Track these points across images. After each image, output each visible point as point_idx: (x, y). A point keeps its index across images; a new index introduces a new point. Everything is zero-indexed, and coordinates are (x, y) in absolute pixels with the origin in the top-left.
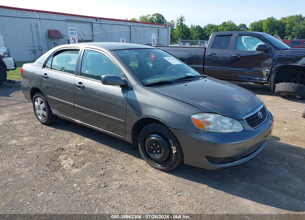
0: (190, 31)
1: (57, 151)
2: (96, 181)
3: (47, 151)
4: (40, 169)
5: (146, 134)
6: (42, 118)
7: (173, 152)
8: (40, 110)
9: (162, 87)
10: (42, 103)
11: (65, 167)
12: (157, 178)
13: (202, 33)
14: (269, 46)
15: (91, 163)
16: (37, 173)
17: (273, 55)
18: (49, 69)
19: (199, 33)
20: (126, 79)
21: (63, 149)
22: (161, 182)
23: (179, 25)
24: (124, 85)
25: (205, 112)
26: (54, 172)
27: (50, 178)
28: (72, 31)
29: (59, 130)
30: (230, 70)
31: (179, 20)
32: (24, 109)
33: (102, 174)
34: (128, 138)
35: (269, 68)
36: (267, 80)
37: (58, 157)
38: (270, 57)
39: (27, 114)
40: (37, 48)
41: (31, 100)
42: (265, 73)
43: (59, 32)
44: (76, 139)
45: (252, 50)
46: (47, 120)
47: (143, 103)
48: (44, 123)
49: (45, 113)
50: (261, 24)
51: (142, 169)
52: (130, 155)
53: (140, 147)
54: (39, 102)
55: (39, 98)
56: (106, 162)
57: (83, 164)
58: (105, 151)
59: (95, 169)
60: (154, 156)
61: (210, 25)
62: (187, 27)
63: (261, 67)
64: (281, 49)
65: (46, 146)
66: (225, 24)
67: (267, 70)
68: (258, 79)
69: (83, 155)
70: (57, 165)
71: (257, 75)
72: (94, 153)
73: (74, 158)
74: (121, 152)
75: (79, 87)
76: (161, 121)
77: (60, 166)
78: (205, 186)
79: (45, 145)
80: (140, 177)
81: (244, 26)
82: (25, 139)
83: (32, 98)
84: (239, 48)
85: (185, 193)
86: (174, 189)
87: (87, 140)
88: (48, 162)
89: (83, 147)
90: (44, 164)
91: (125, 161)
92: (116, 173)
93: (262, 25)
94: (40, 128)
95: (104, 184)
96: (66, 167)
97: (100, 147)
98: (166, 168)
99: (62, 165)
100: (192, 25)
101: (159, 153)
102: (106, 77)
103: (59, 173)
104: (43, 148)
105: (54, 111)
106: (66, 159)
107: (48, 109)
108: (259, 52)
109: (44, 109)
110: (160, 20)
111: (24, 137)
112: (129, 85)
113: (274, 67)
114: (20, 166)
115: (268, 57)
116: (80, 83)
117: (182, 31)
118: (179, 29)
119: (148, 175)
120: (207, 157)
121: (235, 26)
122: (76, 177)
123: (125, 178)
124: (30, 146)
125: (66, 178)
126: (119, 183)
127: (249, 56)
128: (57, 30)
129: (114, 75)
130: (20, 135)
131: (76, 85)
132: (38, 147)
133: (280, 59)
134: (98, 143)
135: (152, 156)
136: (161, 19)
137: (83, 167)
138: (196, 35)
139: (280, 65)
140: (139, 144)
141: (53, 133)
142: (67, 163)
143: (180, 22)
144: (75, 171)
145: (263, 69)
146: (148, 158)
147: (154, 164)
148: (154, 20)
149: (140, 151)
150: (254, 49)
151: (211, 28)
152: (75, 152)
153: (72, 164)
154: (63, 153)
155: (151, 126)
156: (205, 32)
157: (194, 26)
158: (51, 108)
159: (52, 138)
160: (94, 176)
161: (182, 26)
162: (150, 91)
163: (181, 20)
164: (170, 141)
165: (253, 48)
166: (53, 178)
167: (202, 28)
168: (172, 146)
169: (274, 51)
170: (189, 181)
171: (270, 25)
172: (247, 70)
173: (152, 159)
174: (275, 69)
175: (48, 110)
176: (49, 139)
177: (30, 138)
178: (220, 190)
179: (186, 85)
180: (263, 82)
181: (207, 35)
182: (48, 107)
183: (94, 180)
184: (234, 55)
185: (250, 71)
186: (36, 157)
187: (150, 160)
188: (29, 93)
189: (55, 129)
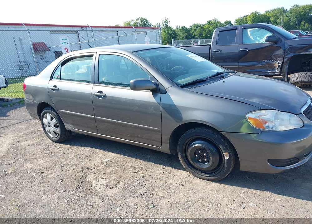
0: (176, 32)
1: (82, 171)
2: (141, 202)
3: (70, 172)
4: (70, 195)
5: (187, 141)
6: (53, 135)
7: (224, 158)
8: (50, 127)
9: (200, 86)
10: (52, 119)
11: (98, 189)
12: (209, 190)
13: (188, 33)
14: (278, 37)
15: (126, 180)
16: (68, 199)
17: (284, 45)
18: (58, 80)
19: (185, 34)
20: (157, 82)
21: (88, 168)
22: (215, 193)
23: (164, 27)
24: (154, 89)
25: (261, 109)
26: (88, 196)
27: (85, 204)
28: (64, 41)
29: (76, 147)
30: (238, 65)
31: (163, 22)
32: (28, 128)
33: (144, 192)
34: (165, 148)
35: (280, 59)
36: (280, 71)
37: (86, 178)
38: (281, 48)
39: (33, 133)
40: (23, 64)
41: (38, 117)
42: (277, 65)
43: (44, 44)
44: (99, 155)
45: (260, 42)
46: (60, 137)
47: (182, 107)
48: (57, 141)
49: (57, 130)
50: (246, 19)
51: (187, 181)
52: (166, 167)
53: (180, 157)
54: (49, 118)
55: (48, 114)
56: (143, 177)
57: (118, 182)
58: (136, 165)
59: (134, 187)
60: (200, 165)
61: (195, 24)
62: (172, 28)
63: (271, 59)
64: (291, 38)
65: (68, 167)
66: (210, 22)
67: (278, 62)
68: (269, 71)
69: (114, 173)
70: (88, 187)
71: (268, 67)
72: (126, 169)
73: (105, 176)
74: (155, 165)
75: (99, 96)
76: (208, 124)
77: (92, 189)
78: (268, 193)
79: (66, 165)
80: (189, 191)
81: (229, 23)
82: (41, 161)
83: (39, 115)
84: (246, 42)
85: (250, 204)
86: (234, 200)
87: (111, 155)
88: (76, 185)
89: (110, 163)
90: (72, 188)
91: (163, 174)
92: (160, 190)
93: (247, 21)
94: (53, 147)
95: (152, 204)
96: (100, 189)
97: (129, 161)
98: (217, 177)
99: (94, 187)
100: (177, 27)
101: (206, 162)
102: (135, 82)
103: (94, 196)
104: (65, 169)
105: (68, 127)
106: (96, 179)
107: (60, 124)
108: (269, 44)
109: (56, 126)
110: (144, 25)
111: (39, 160)
112: (161, 87)
113: (286, 58)
114: (45, 193)
115: (278, 48)
116: (100, 92)
117: (168, 33)
118: (165, 32)
119: (196, 187)
120: (269, 161)
121: (221, 23)
122: (115, 200)
123: (173, 195)
124: (49, 168)
125: (104, 202)
126: (169, 201)
127: (258, 49)
128: (41, 43)
129: (143, 79)
130: (34, 157)
131: (95, 95)
132: (58, 169)
133: (292, 49)
134: (125, 156)
135: (196, 165)
136: (145, 23)
137: (119, 186)
138: (182, 36)
139: (292, 55)
140: (179, 154)
141: (70, 151)
142: (99, 184)
143: (165, 24)
144: (111, 192)
145: (274, 61)
146: (192, 168)
147: (200, 174)
148: (138, 24)
149: (181, 161)
150: (263, 40)
151: (197, 27)
152: (103, 169)
153: (105, 185)
154: (89, 173)
155: (193, 131)
156: (191, 32)
157: (180, 27)
158: (64, 123)
159: (71, 156)
160: (135, 195)
161: (168, 28)
162: (188, 91)
163: (166, 22)
164: (221, 147)
165: (261, 40)
166: (89, 204)
167: (187, 28)
168: (223, 151)
169: (284, 41)
170: (246, 189)
171: (254, 19)
172: (257, 64)
173: (196, 169)
174: (288, 60)
175: (60, 126)
176: (68, 158)
177: (46, 159)
178: (286, 195)
179: (224, 82)
180: (276, 74)
181: (194, 35)
182: (60, 123)
183: (137, 200)
184: (242, 50)
185: (260, 65)
186: (61, 181)
187: (194, 170)
188: (35, 110)
189: (70, 146)
